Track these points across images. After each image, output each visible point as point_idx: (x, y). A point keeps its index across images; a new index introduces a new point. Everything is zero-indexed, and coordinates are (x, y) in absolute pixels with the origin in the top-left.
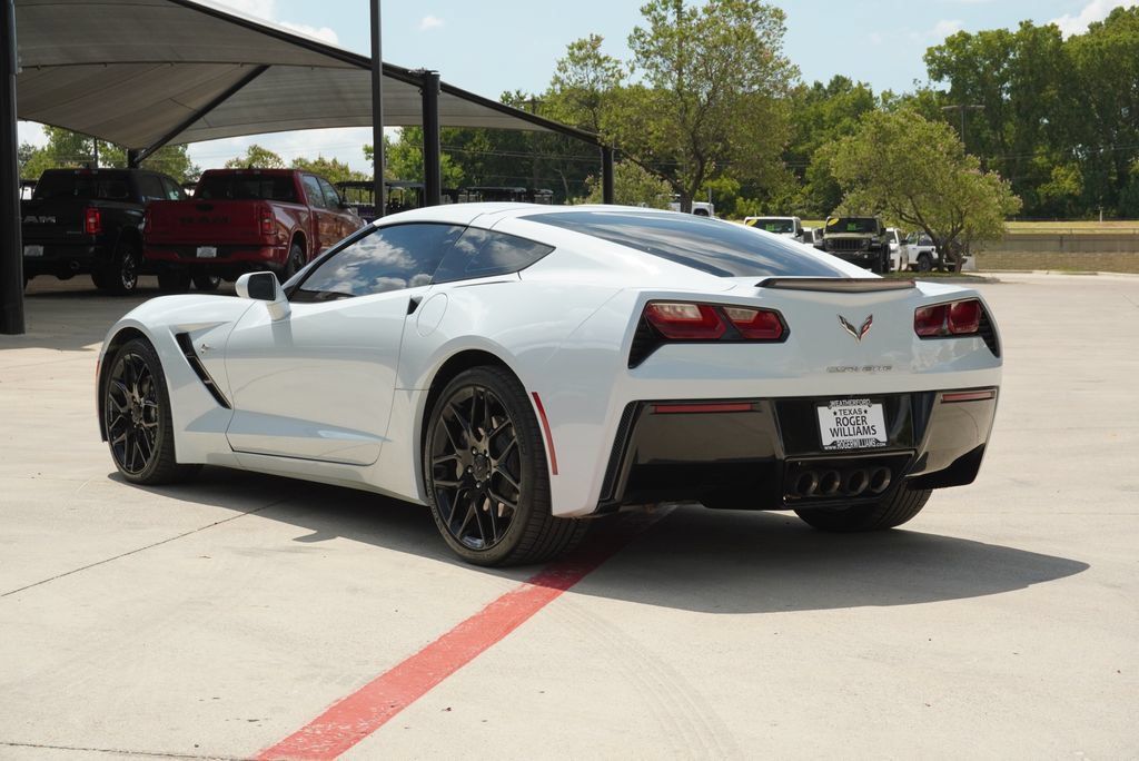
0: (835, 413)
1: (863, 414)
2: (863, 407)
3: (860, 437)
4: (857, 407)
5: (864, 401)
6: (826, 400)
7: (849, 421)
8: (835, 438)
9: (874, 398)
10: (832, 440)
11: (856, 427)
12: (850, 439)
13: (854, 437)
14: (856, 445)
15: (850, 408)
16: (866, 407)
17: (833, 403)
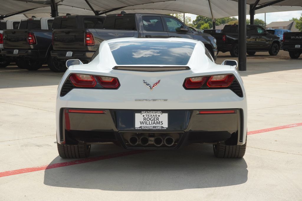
0: (144, 116)
1: (158, 117)
2: (158, 114)
3: (154, 125)
4: (155, 114)
5: (159, 112)
6: (139, 111)
7: (150, 119)
8: (142, 125)
9: (163, 111)
10: (140, 125)
11: (153, 121)
12: (149, 125)
13: (151, 125)
14: (151, 128)
15: (151, 114)
16: (160, 114)
17: (143, 112)
